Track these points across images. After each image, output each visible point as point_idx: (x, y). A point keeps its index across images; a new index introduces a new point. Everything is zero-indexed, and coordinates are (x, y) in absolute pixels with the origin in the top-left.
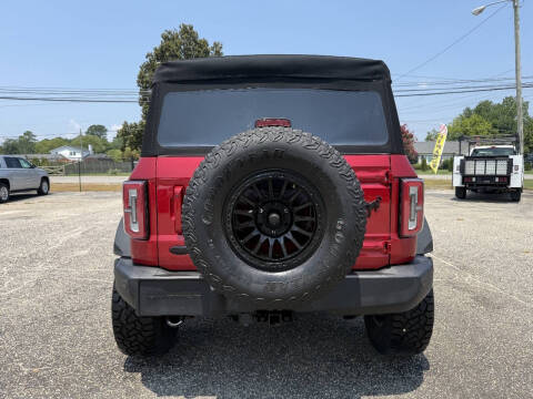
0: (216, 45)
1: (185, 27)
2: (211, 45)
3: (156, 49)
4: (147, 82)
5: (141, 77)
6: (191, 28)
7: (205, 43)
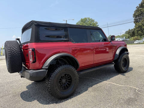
5: (134, 15)
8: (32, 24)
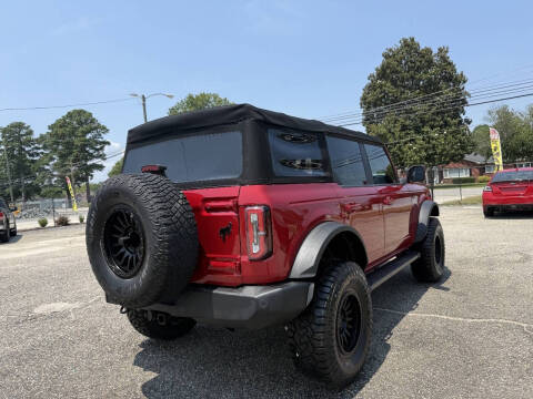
0: (441, 50)
1: (405, 41)
2: (435, 51)
3: (377, 69)
4: (369, 103)
5: (364, 99)
6: (413, 40)
7: (429, 51)
8: (240, 115)
